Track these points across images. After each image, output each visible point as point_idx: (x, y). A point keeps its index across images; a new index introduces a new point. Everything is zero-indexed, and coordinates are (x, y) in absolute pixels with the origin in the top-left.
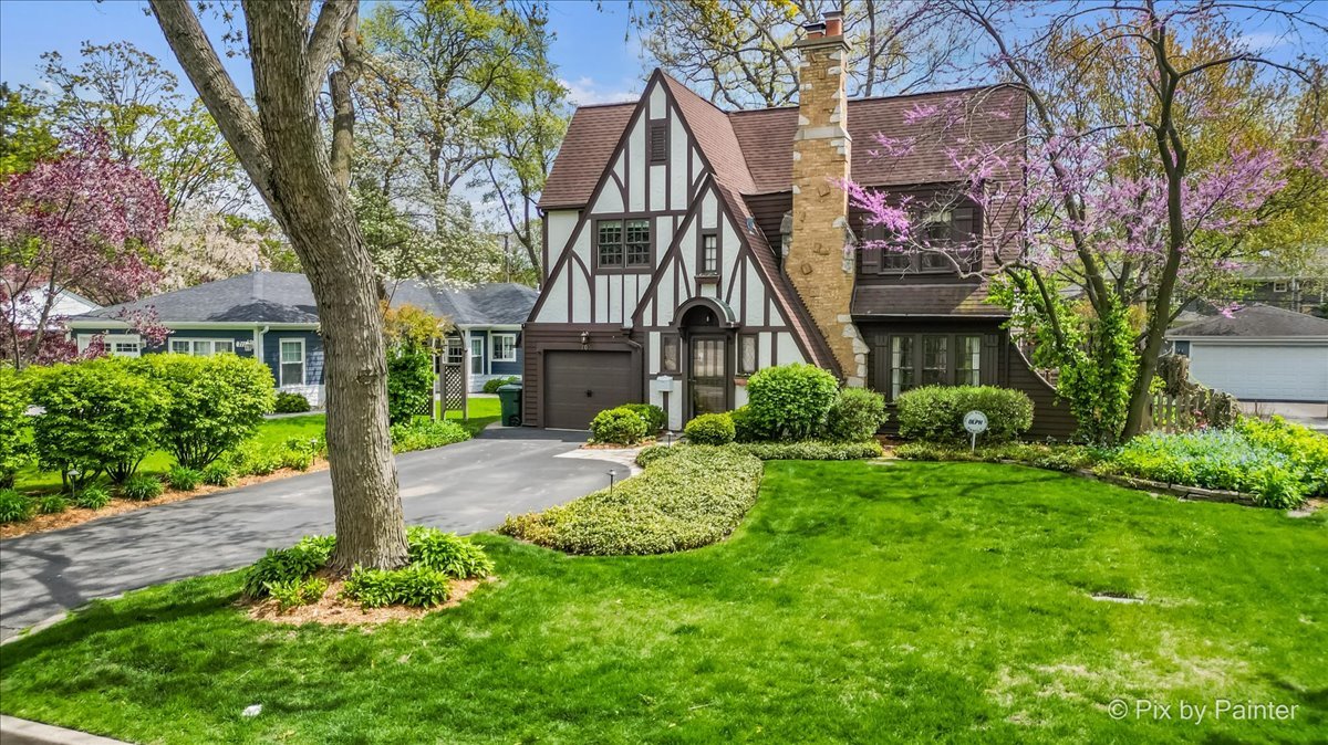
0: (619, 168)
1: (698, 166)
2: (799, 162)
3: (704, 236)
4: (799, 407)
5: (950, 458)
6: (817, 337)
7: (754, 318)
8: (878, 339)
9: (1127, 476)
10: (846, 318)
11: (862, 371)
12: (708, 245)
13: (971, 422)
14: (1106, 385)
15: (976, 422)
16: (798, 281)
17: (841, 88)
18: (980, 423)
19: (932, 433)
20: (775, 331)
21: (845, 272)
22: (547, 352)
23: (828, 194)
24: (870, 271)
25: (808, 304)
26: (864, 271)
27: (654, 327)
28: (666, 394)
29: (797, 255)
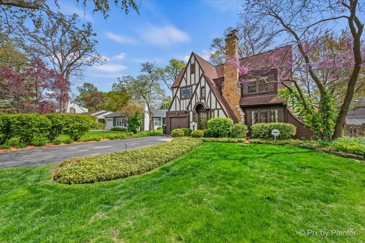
0: (185, 76)
1: (201, 72)
2: (226, 69)
3: (202, 88)
4: (221, 128)
5: (267, 143)
6: (231, 111)
7: (213, 107)
8: (248, 112)
9: (340, 152)
10: (239, 106)
11: (243, 120)
12: (203, 90)
13: (274, 132)
14: (325, 120)
15: (276, 133)
16: (226, 98)
17: (236, 48)
18: (277, 133)
19: (262, 136)
20: (218, 110)
21: (238, 94)
22: (171, 118)
23: (233, 75)
24: (245, 94)
25: (228, 103)
26: (244, 94)
27: (191, 111)
28: (194, 126)
29: (225, 91)
